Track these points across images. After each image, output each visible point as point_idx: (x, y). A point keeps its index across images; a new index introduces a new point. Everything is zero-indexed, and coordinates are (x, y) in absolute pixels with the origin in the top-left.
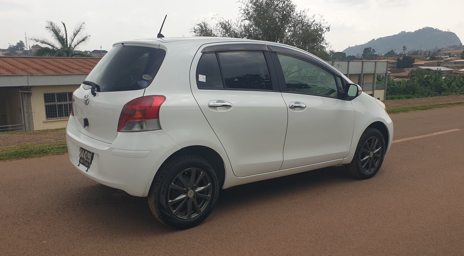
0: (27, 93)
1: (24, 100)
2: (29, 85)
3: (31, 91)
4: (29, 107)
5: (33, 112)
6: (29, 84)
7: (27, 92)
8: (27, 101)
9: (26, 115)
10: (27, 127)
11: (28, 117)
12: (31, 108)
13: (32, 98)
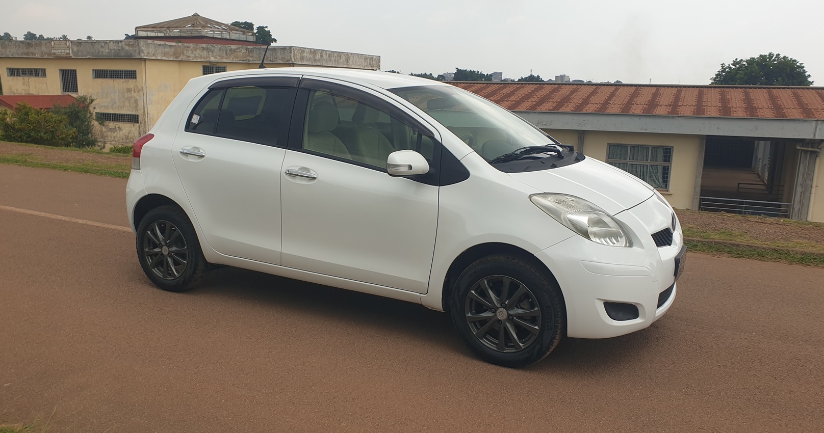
0: (812, 152)
1: (802, 162)
2: (816, 138)
3: (820, 149)
4: (810, 176)
5: (814, 185)
6: (816, 135)
7: (810, 149)
8: (807, 165)
9: (799, 189)
10: (796, 209)
11: (801, 193)
12: (813, 179)
13: (818, 161)
